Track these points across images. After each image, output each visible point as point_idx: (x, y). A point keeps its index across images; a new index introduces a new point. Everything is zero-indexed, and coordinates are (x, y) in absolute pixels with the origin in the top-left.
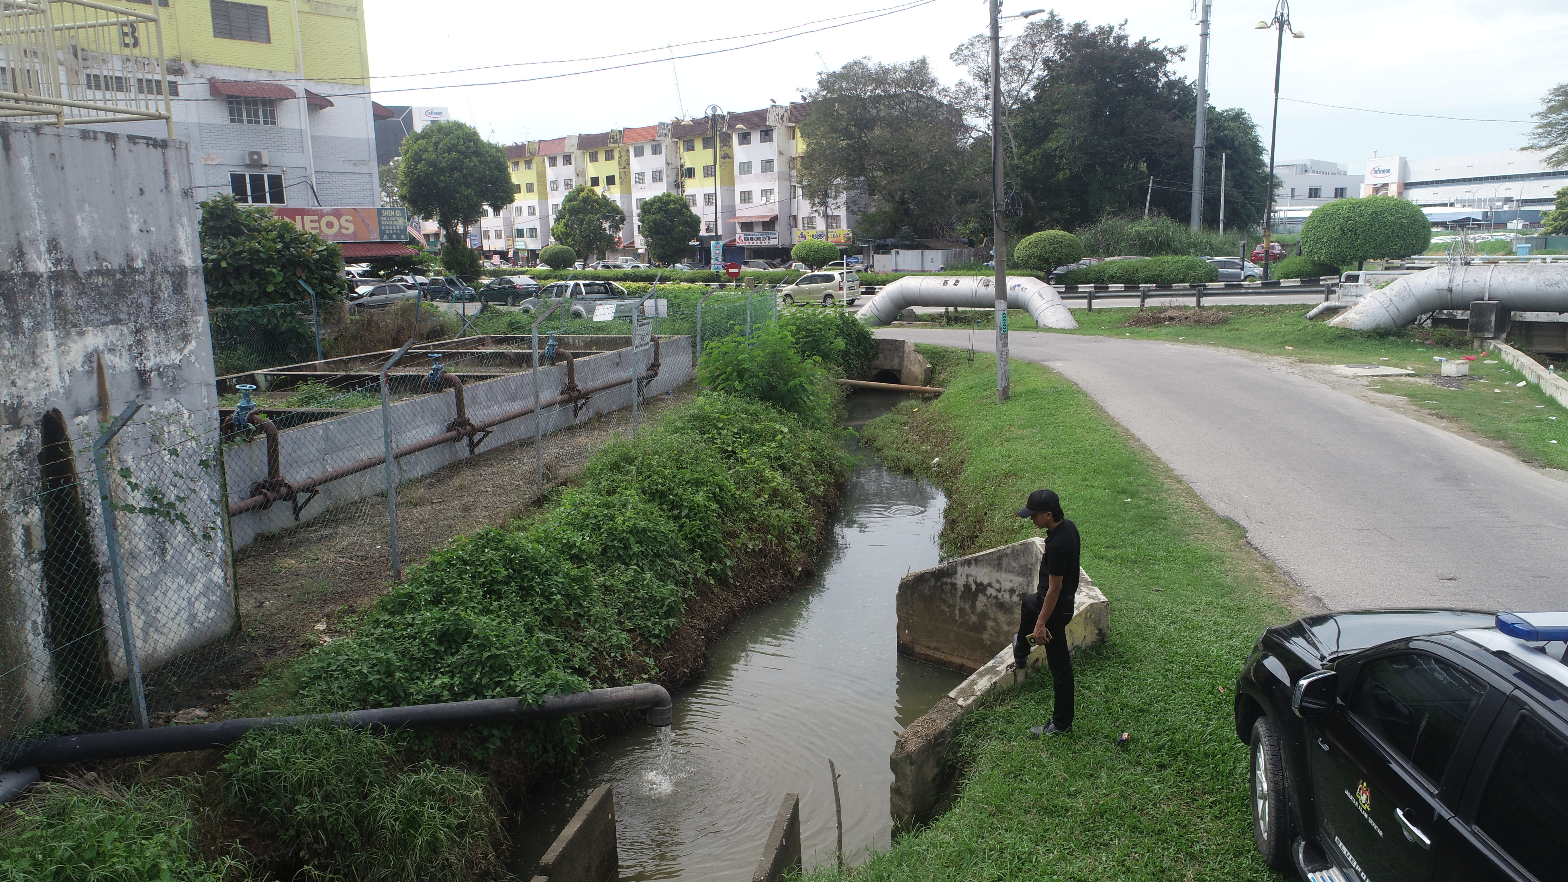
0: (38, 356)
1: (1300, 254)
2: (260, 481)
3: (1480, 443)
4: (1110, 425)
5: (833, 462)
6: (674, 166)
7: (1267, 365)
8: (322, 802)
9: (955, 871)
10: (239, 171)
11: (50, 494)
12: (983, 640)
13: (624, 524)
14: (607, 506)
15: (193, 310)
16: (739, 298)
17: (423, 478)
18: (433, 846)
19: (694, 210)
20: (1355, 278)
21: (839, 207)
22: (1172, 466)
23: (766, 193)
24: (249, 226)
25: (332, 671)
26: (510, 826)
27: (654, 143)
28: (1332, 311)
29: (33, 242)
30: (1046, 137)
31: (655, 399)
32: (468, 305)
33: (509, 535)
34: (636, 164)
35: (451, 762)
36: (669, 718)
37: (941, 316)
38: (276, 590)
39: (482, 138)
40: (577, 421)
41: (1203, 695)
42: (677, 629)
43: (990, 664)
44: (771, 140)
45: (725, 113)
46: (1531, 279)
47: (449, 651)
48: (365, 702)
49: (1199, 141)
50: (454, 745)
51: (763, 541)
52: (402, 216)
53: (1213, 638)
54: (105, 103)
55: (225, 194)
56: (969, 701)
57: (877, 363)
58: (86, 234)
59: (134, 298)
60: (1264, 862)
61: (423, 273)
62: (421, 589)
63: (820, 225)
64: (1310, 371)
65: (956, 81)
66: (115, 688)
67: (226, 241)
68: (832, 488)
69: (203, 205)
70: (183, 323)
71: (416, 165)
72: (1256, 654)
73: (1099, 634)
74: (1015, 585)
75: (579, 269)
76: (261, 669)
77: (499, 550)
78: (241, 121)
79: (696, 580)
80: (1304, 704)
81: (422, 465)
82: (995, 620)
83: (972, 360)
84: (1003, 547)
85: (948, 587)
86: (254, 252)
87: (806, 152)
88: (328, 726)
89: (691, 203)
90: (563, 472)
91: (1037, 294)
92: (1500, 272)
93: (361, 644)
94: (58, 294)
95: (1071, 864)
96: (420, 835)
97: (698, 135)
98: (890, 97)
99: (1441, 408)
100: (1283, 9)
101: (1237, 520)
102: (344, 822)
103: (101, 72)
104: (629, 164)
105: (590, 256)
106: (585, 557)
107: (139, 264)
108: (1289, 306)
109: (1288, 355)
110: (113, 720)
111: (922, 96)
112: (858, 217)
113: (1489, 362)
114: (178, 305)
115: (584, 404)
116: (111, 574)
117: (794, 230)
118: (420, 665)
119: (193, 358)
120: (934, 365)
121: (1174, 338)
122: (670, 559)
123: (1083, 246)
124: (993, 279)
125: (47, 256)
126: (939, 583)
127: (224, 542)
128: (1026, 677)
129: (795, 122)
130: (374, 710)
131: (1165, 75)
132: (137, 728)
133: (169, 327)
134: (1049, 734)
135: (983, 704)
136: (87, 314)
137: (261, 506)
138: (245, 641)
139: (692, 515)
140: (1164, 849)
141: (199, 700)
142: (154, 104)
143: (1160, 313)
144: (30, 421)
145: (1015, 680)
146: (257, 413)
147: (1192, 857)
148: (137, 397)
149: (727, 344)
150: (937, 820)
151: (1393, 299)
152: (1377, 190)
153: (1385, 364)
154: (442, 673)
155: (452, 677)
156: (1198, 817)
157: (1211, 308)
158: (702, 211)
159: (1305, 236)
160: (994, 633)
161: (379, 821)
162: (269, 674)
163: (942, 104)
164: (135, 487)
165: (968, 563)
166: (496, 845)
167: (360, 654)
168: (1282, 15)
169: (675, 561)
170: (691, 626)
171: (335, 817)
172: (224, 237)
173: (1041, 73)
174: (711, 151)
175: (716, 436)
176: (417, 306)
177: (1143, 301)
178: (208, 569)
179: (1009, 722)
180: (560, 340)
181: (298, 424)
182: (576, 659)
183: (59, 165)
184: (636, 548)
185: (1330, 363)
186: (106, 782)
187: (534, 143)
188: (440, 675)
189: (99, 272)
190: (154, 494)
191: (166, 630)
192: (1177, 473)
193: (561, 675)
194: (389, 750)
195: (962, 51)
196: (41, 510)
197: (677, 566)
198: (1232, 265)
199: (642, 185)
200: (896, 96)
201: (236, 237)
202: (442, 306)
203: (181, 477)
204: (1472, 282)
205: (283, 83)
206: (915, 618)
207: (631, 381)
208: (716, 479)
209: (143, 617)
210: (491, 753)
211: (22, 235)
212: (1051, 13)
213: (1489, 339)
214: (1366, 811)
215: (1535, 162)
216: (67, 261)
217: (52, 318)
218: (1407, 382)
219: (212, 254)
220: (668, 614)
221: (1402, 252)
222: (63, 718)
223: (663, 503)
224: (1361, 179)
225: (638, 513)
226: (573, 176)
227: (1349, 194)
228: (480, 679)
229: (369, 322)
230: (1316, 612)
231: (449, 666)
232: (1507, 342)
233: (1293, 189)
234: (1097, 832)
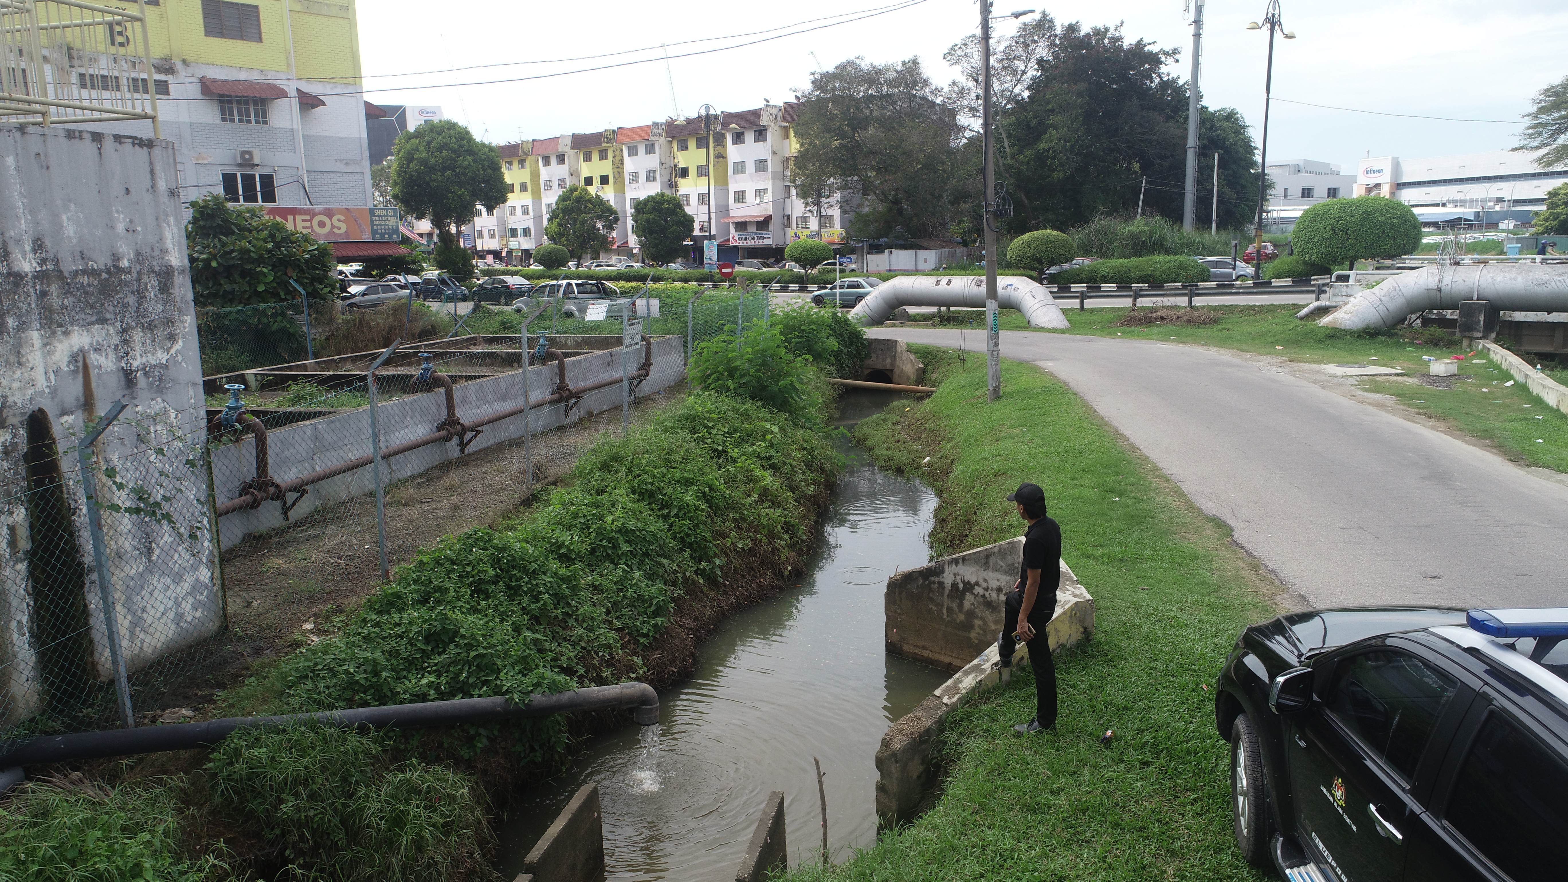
0: (23, 356)
1: (1291, 253)
2: (249, 480)
3: (1466, 442)
4: (1100, 424)
5: (823, 461)
6: (667, 166)
7: (1258, 364)
8: (308, 801)
9: (938, 868)
10: (230, 170)
11: (35, 494)
12: (971, 639)
13: (613, 523)
14: (596, 505)
15: (180, 310)
16: (732, 298)
17: (413, 478)
18: (419, 845)
19: (688, 210)
20: (1346, 278)
21: (832, 206)
22: (1160, 465)
23: (760, 193)
24: (240, 225)
25: (319, 670)
26: (497, 824)
27: (647, 143)
28: (1323, 311)
29: (18, 241)
30: (1038, 138)
31: (647, 399)
32: (460, 305)
33: (497, 535)
34: (630, 164)
35: (438, 761)
36: (656, 717)
37: (933, 315)
38: (264, 590)
39: (474, 137)
40: (567, 421)
41: (1186, 693)
42: (666, 628)
43: (975, 662)
44: (764, 139)
45: (719, 113)
46: (1520, 279)
47: (436, 651)
48: (352, 701)
49: (1192, 141)
50: (441, 744)
51: (753, 540)
52: (395, 215)
53: (1198, 636)
54: (91, 103)
55: (215, 193)
56: (955, 699)
57: (868, 362)
58: (72, 234)
59: (120, 298)
60: (1244, 858)
61: (416, 273)
62: (409, 589)
63: (814, 224)
64: (1300, 371)
65: (950, 81)
66: (101, 688)
67: (216, 241)
68: (822, 487)
69: (193, 204)
70: (169, 322)
71: (408, 164)
72: (1237, 652)
73: (1084, 633)
74: (1002, 584)
75: (573, 269)
76: (248, 669)
77: (487, 550)
78: (232, 120)
79: (685, 579)
80: (1281, 701)
81: (413, 465)
82: (982, 618)
83: (964, 360)
84: (991, 546)
85: (936, 586)
86: (244, 252)
87: (800, 152)
88: (313, 726)
89: (685, 203)
90: (553, 472)
91: (1029, 294)
92: (1489, 272)
93: (348, 643)
94: (44, 294)
95: (1052, 861)
96: (406, 833)
97: (691, 135)
98: (882, 97)
99: (1429, 408)
100: (1274, 10)
101: (1224, 519)
102: (329, 821)
103: (87, 71)
104: (622, 164)
105: (584, 256)
106: (573, 557)
107: (125, 263)
108: (1280, 306)
109: (1278, 354)
110: (99, 719)
111: (915, 96)
112: (852, 216)
113: (1478, 361)
114: (164, 305)
115: (576, 403)
116: (96, 574)
117: (788, 230)
118: (406, 664)
119: (180, 358)
120: (926, 365)
121: (1165, 338)
122: (658, 559)
123: (1075, 246)
124: (984, 278)
125: (32, 256)
126: (927, 582)
127: (210, 541)
128: (1011, 675)
129: (788, 122)
130: (360, 709)
131: (1159, 76)
132: (122, 728)
133: (155, 327)
134: (1033, 732)
135: (968, 702)
136: (73, 313)
137: (247, 505)
138: (232, 641)
139: (681, 514)
140: (1145, 846)
141: (186, 700)
142: (142, 104)
143: (1152, 313)
144: (15, 421)
145: (1000, 678)
146: (244, 413)
147: (1173, 853)
148: (124, 396)
149: (716, 343)
150: (921, 817)
151: (1383, 299)
152: (1369, 190)
153: (1375, 363)
154: (429, 673)
155: (439, 677)
156: (1180, 814)
157: (1203, 307)
158: (694, 210)
159: (1297, 235)
160: (981, 632)
161: (365, 820)
162: (256, 673)
163: (933, 104)
164: (120, 487)
165: (956, 561)
166: (482, 843)
167: (347, 654)
168: (1273, 15)
169: (664, 561)
170: (680, 626)
171: (320, 816)
172: (215, 237)
173: (1035, 73)
174: (704, 150)
175: (707, 436)
176: (408, 305)
177: (1135, 301)
178: (195, 568)
179: (993, 720)
180: (552, 341)
181: (285, 424)
182: (564, 658)
183: (44, 164)
184: (625, 547)
185: (1320, 362)
186: (91, 781)
187: (527, 142)
188: (426, 674)
189: (85, 272)
190: (140, 494)
191: (152, 630)
192: (1165, 472)
193: (548, 673)
194: (375, 749)
195: (955, 51)
196: (26, 510)
197: (666, 565)
198: (1224, 265)
199: (636, 185)
200: (888, 96)
201: (227, 236)
202: (434, 306)
203: (167, 476)
204: (1461, 281)
205: (274, 82)
206: (903, 617)
207: (621, 381)
208: (706, 478)
209: (129, 617)
210: (479, 751)
211: (7, 235)
212: (1044, 13)
213: (1478, 338)
214: (1341, 807)
215: (1526, 162)
216: (53, 260)
217: (38, 317)
218: (1396, 382)
219: (202, 253)
220: (656, 614)
221: (1393, 252)
222: (49, 718)
223: (653, 503)
224: (1353, 179)
225: (627, 512)
226: (567, 176)
227: (1342, 194)
228: (467, 678)
229: (361, 322)
230: (1298, 609)
231: (436, 665)
232: (1496, 341)
233: (1286, 190)
234: (1079, 829)
